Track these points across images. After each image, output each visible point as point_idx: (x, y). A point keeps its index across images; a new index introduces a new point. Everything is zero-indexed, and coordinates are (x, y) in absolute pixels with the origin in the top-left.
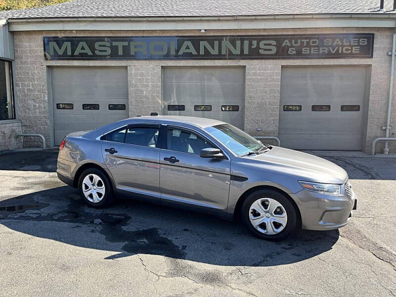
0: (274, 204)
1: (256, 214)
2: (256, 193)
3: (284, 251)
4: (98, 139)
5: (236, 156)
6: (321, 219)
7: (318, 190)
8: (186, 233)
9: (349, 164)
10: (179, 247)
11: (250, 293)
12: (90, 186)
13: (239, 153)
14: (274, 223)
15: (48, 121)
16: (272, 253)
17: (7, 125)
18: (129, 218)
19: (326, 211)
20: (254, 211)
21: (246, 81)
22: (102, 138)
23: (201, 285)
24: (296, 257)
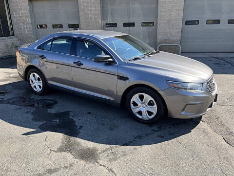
0: (148, 98)
1: (135, 104)
2: (135, 89)
3: (152, 133)
4: (36, 48)
5: (123, 61)
6: (183, 110)
7: (182, 88)
8: (89, 116)
9: (229, 63)
10: (77, 127)
11: (111, 170)
12: (34, 81)
13: (125, 58)
14: (148, 111)
15: (33, 36)
16: (142, 134)
17: (9, 40)
18: (57, 103)
19: (187, 105)
20: (134, 102)
21: (159, 3)
22: (38, 48)
23: (77, 160)
24: (160, 138)
